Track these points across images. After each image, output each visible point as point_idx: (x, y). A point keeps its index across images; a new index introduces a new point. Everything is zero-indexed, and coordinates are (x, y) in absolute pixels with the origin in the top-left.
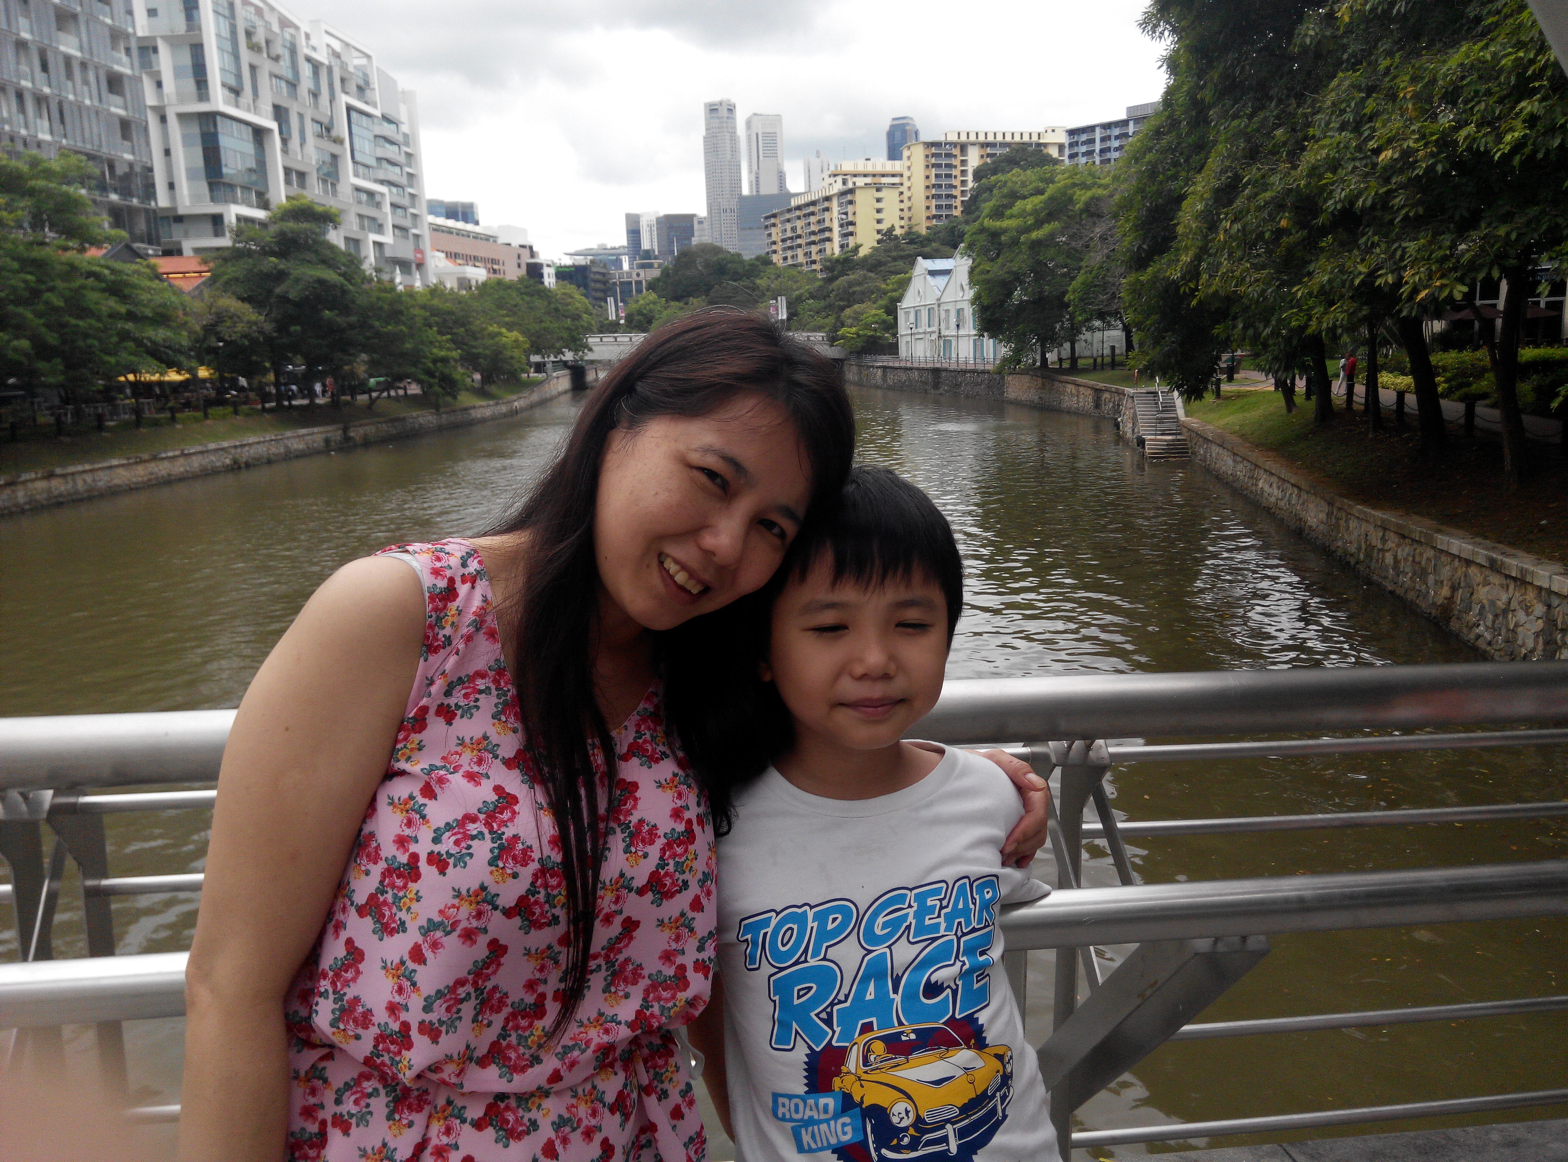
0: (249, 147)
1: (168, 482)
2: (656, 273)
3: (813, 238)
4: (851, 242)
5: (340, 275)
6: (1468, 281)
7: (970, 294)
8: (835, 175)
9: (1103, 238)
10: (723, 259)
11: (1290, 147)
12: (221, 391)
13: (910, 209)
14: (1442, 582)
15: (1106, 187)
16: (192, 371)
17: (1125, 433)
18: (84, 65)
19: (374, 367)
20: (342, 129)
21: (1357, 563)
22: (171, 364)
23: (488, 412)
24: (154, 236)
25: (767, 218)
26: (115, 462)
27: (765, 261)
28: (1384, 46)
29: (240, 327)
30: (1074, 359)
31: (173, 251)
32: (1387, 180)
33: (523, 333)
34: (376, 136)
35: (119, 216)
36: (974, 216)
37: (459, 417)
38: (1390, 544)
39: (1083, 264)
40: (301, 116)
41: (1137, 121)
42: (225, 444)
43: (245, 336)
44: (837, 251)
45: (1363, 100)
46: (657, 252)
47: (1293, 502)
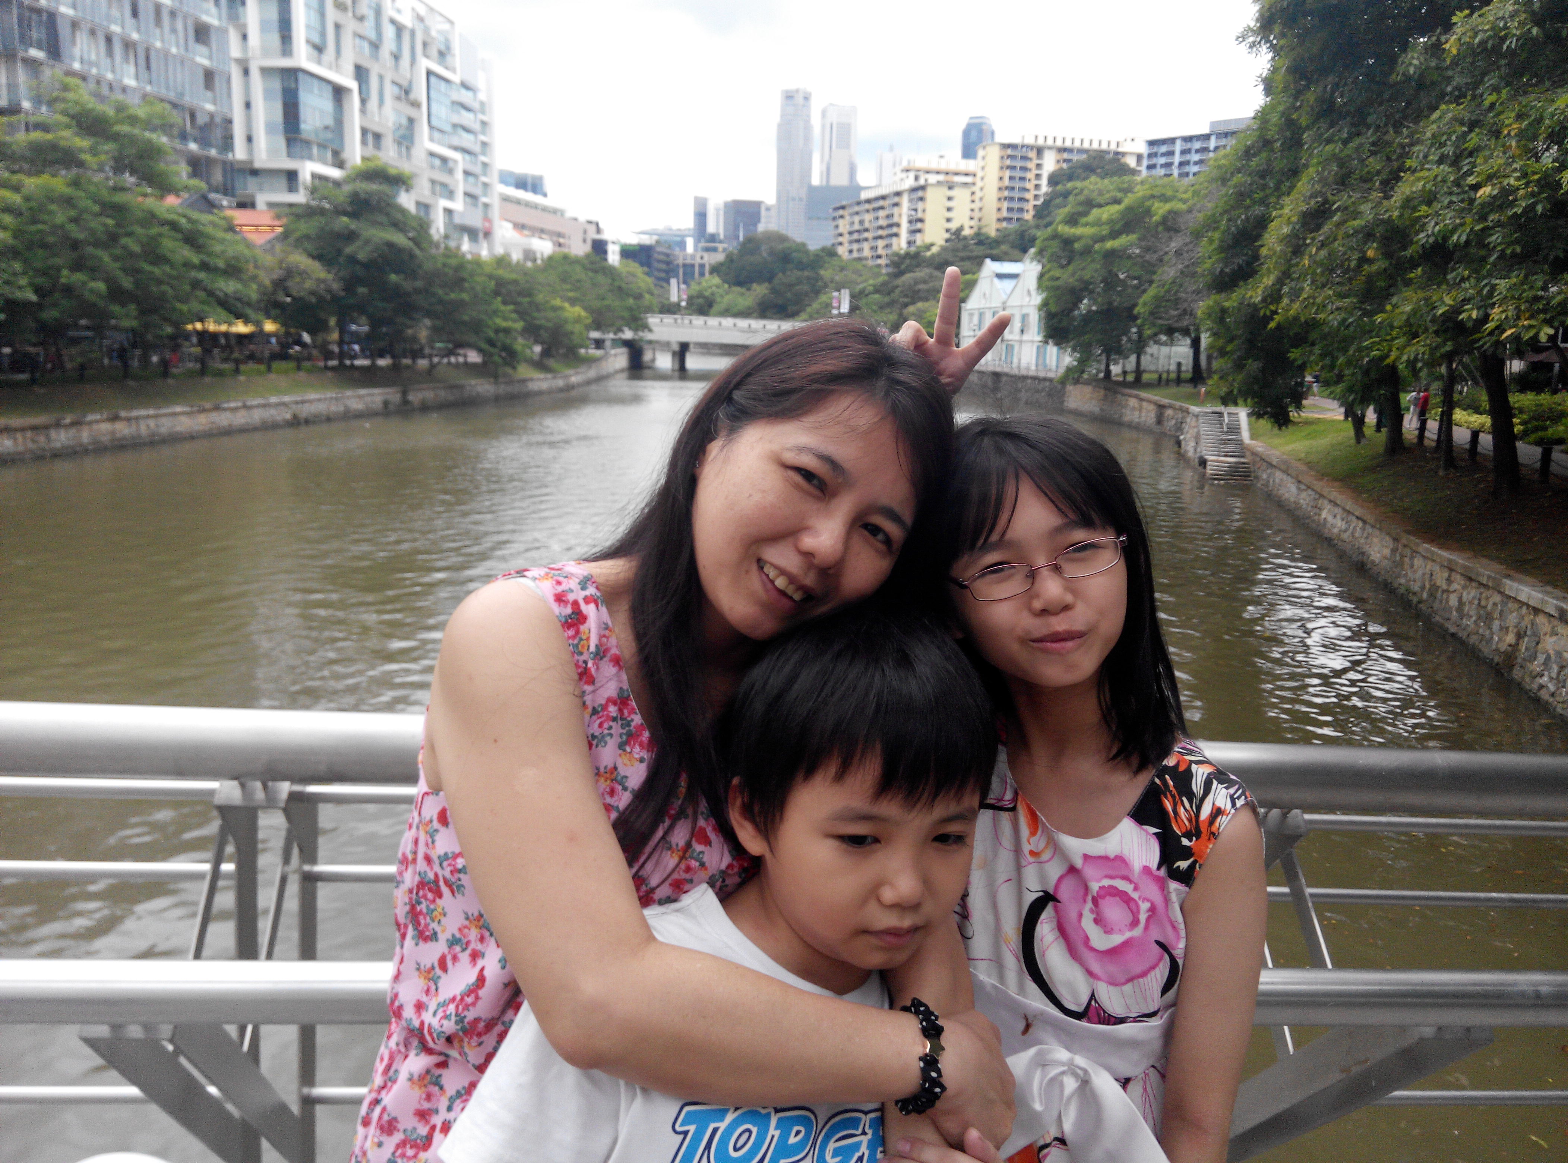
0: (327, 104)
1: (228, 432)
2: (720, 257)
3: (881, 232)
4: (919, 238)
5: (409, 239)
6: (1556, 324)
7: (1037, 299)
8: (907, 171)
9: (1178, 253)
10: (789, 248)
11: (1384, 175)
12: (284, 345)
13: (981, 209)
14: (1507, 628)
15: (1185, 201)
16: (258, 324)
17: (1186, 451)
18: (173, 14)
19: (437, 333)
20: (420, 92)
21: (1420, 602)
22: (238, 316)
23: (544, 386)
24: (229, 186)
25: (836, 209)
26: (178, 409)
27: (830, 253)
28: (1491, 80)
29: (309, 284)
30: (1138, 372)
31: (246, 204)
32: (1483, 218)
33: (585, 309)
34: (454, 103)
35: (197, 166)
36: (1045, 222)
37: (516, 388)
38: (1455, 586)
39: (1155, 277)
40: (381, 78)
41: (1219, 135)
42: (286, 399)
43: (313, 293)
44: (904, 245)
45: (1465, 134)
46: (722, 237)
47: (1357, 535)
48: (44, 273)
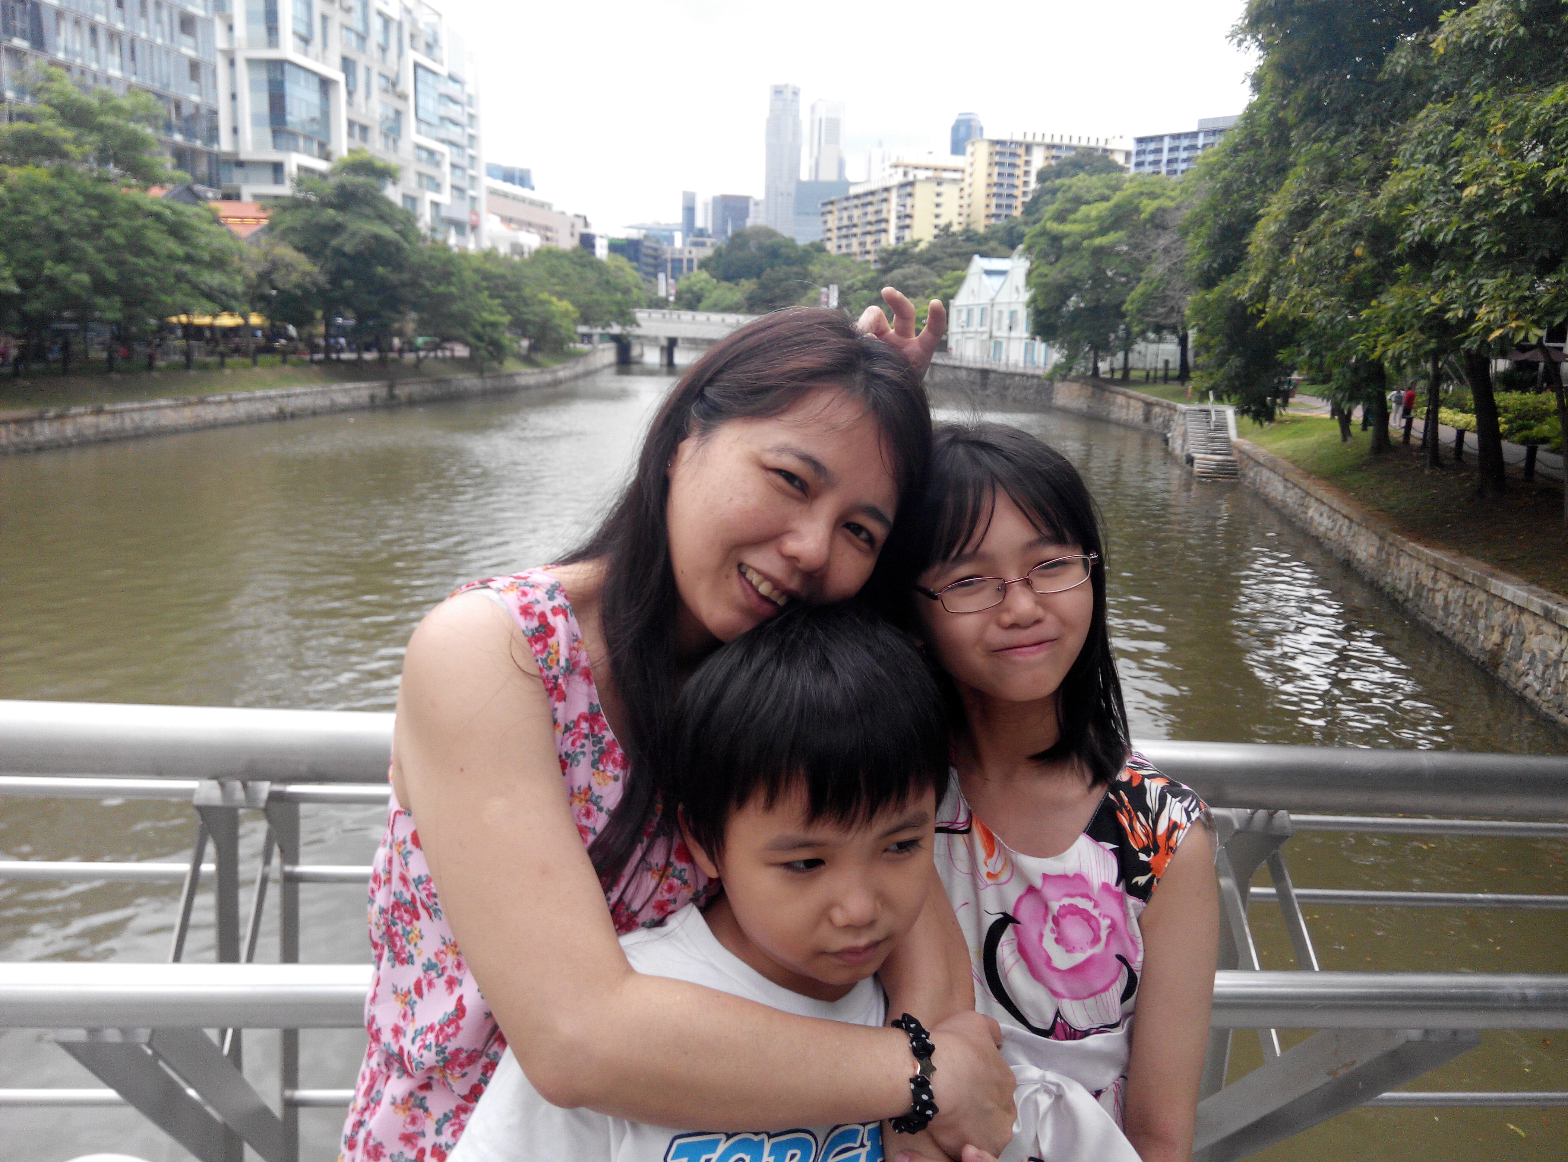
0: (313, 96)
1: (214, 426)
2: (708, 252)
3: (869, 228)
4: (907, 234)
5: (397, 231)
6: (1544, 325)
7: (1026, 296)
8: (896, 166)
9: (1166, 251)
10: (777, 244)
11: (1371, 175)
12: (270, 339)
13: (969, 205)
14: (1493, 627)
15: (1173, 199)
16: (244, 316)
17: (1174, 449)
18: (158, 4)
19: (423, 326)
20: (407, 85)
21: (1406, 601)
22: (224, 308)
23: (532, 380)
24: (214, 177)
25: (825, 204)
26: (163, 402)
27: (819, 248)
28: (1477, 80)
29: (294, 277)
30: (1126, 369)
31: (232, 196)
32: (1469, 216)
33: (573, 303)
34: (442, 95)
35: (182, 157)
36: (1033, 218)
37: (503, 383)
38: (1441, 585)
39: (1143, 275)
40: (368, 70)
41: (1208, 133)
42: (272, 393)
43: (298, 286)
44: (892, 241)
45: (1451, 134)
46: (710, 231)
47: (1343, 533)
48: (27, 265)
